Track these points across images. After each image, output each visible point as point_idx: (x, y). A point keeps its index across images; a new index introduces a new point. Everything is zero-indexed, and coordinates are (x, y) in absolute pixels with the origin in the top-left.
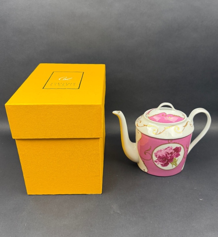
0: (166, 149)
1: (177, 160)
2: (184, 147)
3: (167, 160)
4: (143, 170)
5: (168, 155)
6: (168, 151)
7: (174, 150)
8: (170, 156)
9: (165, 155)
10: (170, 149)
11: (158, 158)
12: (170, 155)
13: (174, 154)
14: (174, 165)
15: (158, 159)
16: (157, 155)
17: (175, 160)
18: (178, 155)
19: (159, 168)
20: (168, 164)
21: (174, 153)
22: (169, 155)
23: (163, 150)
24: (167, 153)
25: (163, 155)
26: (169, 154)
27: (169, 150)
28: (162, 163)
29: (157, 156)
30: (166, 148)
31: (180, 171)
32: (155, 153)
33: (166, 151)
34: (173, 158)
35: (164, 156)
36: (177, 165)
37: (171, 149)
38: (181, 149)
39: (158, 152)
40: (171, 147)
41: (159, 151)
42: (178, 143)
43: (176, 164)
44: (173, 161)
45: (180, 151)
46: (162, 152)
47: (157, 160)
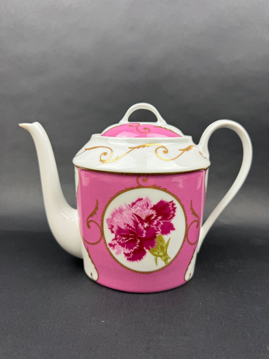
0: (133, 204)
1: (166, 241)
2: (182, 206)
3: (139, 241)
4: (89, 275)
5: (140, 225)
6: (137, 210)
7: (155, 208)
8: (145, 229)
9: (131, 224)
10: (145, 207)
11: (116, 236)
12: (146, 225)
13: (155, 222)
14: (159, 259)
15: (116, 239)
16: (112, 226)
17: (162, 241)
18: (168, 228)
19: (121, 265)
20: (144, 253)
21: (156, 218)
22: (143, 224)
23: (125, 207)
24: (137, 216)
25: (128, 225)
26: (142, 222)
27: (142, 207)
28: (127, 251)
29: (115, 229)
30: (134, 201)
31: (180, 282)
32: (108, 220)
33: (133, 210)
34: (154, 236)
35: (130, 227)
36: (169, 261)
37: (148, 205)
38: (174, 209)
39: (113, 215)
40: (147, 198)
41: (116, 211)
42: (165, 190)
43: (165, 254)
44: (156, 244)
45: (174, 215)
46: (124, 213)
47: (113, 240)
